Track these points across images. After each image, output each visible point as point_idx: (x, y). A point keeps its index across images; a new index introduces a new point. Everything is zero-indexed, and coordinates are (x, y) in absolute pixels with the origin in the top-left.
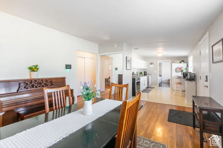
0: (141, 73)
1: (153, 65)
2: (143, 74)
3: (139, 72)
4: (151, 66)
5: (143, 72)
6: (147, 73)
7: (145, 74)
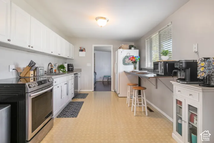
0: (62, 67)
1: (84, 52)
2: (66, 69)
3: (57, 65)
4: (82, 54)
5: (66, 65)
6: (75, 68)
7: (70, 69)
